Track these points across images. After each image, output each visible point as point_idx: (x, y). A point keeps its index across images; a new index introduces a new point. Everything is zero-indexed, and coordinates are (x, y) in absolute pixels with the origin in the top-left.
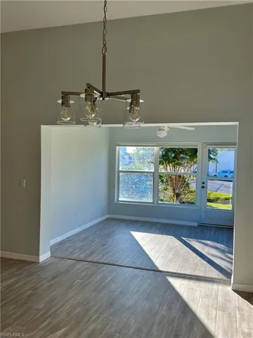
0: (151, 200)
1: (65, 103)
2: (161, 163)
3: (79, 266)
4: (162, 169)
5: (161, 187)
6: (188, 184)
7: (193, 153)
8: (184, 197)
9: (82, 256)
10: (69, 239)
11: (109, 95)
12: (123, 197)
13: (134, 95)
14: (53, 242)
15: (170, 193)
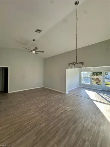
0: (90, 84)
1: (69, 65)
2: (92, 75)
3: (73, 95)
4: (92, 77)
5: (92, 81)
6: (100, 80)
7: (101, 73)
8: (99, 83)
9: (74, 94)
10: (72, 90)
11: (77, 63)
12: (83, 83)
13: (83, 63)
14: (68, 90)
15: (95, 82)
